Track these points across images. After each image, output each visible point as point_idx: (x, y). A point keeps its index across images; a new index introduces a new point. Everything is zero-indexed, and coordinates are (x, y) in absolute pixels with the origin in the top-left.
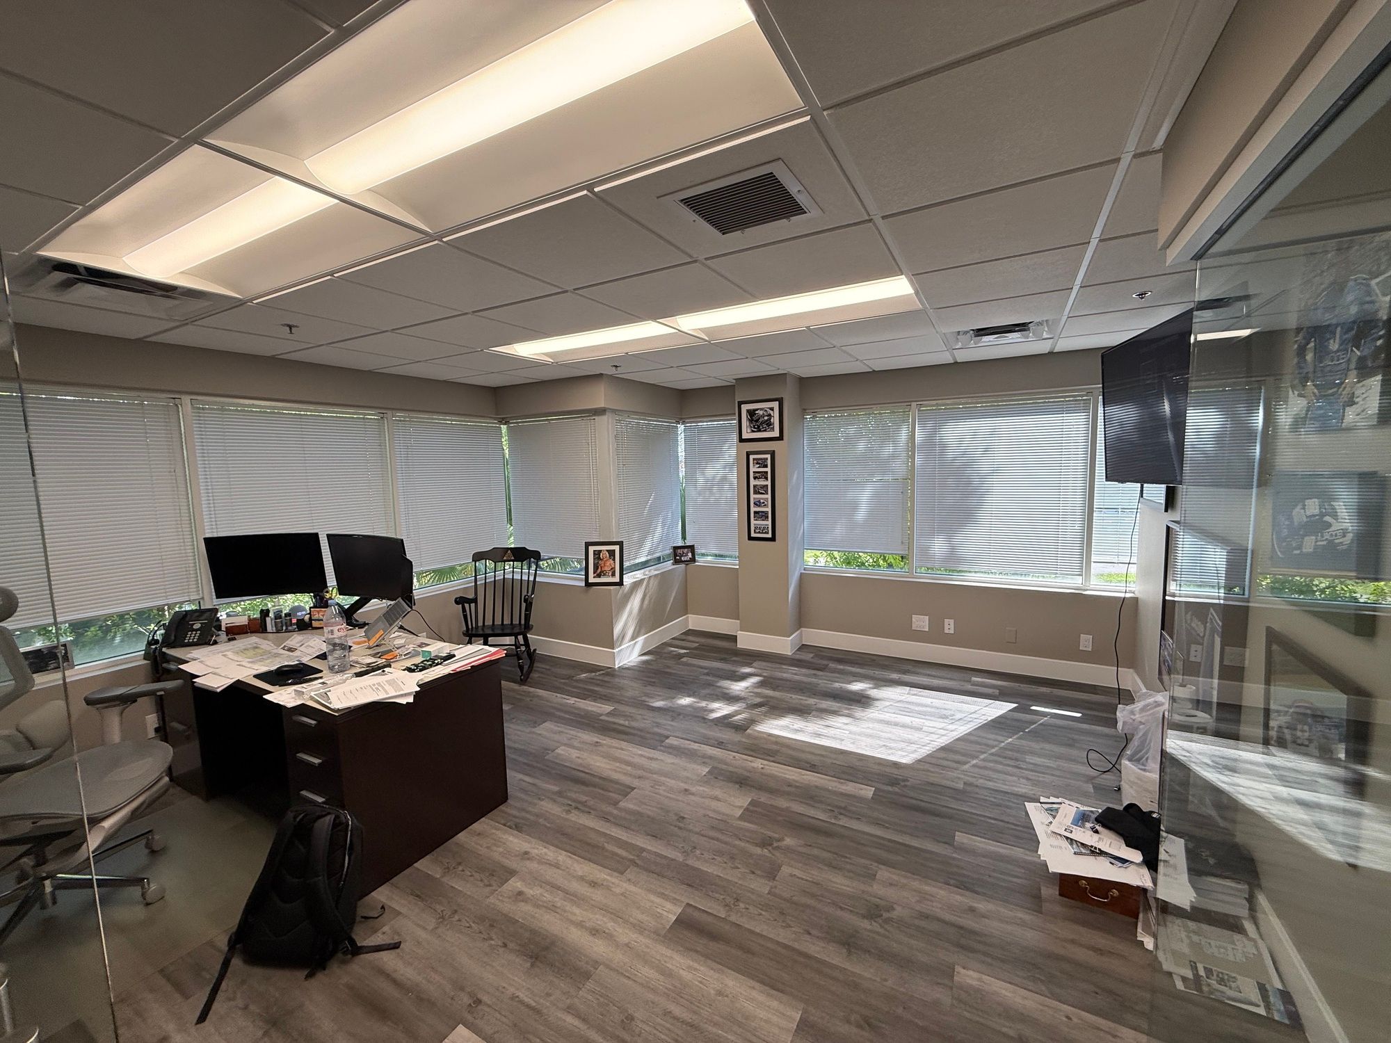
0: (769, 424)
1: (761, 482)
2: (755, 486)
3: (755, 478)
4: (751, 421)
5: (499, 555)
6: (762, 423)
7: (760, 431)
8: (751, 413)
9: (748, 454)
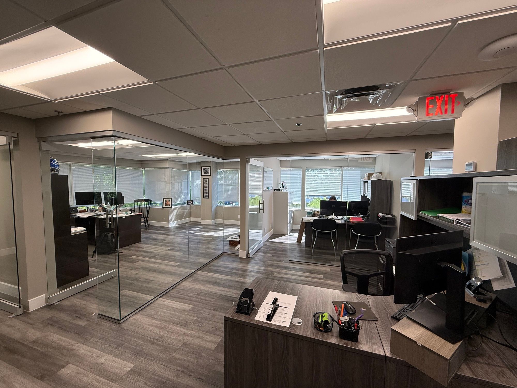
0: (208, 172)
1: (206, 185)
2: (205, 186)
3: (205, 184)
4: (204, 171)
5: (141, 201)
6: (206, 172)
7: (206, 173)
8: (204, 169)
9: (203, 178)
